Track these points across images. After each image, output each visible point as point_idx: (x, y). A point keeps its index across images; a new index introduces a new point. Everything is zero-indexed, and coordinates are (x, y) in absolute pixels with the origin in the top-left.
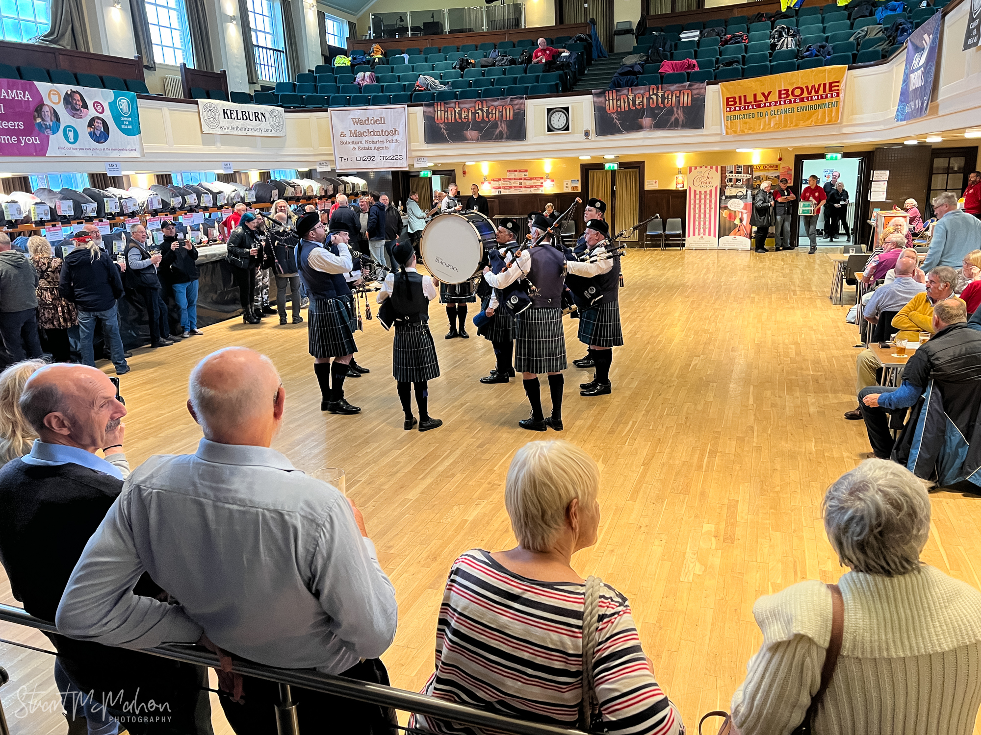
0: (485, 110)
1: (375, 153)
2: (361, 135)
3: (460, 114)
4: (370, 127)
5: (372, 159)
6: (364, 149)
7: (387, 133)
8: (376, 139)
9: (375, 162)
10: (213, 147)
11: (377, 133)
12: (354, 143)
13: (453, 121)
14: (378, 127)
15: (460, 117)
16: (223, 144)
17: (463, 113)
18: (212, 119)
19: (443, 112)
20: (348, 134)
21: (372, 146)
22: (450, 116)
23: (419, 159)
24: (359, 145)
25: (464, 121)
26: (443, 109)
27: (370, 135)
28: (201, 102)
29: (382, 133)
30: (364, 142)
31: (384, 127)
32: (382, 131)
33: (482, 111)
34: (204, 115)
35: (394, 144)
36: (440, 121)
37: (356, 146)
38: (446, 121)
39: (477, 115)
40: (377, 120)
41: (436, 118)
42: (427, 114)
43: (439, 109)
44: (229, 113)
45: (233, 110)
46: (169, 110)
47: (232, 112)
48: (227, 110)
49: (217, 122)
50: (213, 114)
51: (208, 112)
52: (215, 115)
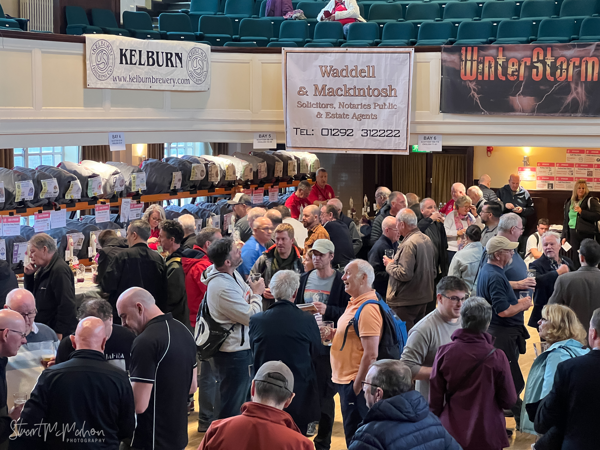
0: (549, 62)
1: (354, 124)
2: (333, 93)
3: (505, 68)
4: (350, 82)
5: (347, 133)
6: (334, 116)
7: (376, 93)
8: (357, 101)
9: (351, 139)
10: (99, 110)
11: (359, 92)
12: (320, 105)
13: (492, 78)
14: (362, 83)
15: (505, 73)
16: (115, 103)
17: (510, 65)
18: (102, 66)
19: (475, 63)
20: (311, 91)
21: (350, 112)
22: (486, 69)
23: (428, 137)
24: (329, 109)
25: (511, 79)
26: (475, 58)
27: (347, 93)
28: (90, 39)
29: (368, 92)
30: (336, 105)
31: (373, 83)
32: (369, 89)
33: (544, 63)
34: (92, 59)
35: (386, 112)
36: (468, 77)
37: (323, 111)
38: (480, 78)
39: (534, 71)
40: (362, 71)
41: (463, 71)
42: (447, 65)
43: (469, 58)
44: (128, 54)
45: (135, 51)
46: (43, 52)
47: (133, 53)
48: (126, 50)
49: (109, 70)
50: (105, 57)
51: (98, 54)
52: (108, 59)
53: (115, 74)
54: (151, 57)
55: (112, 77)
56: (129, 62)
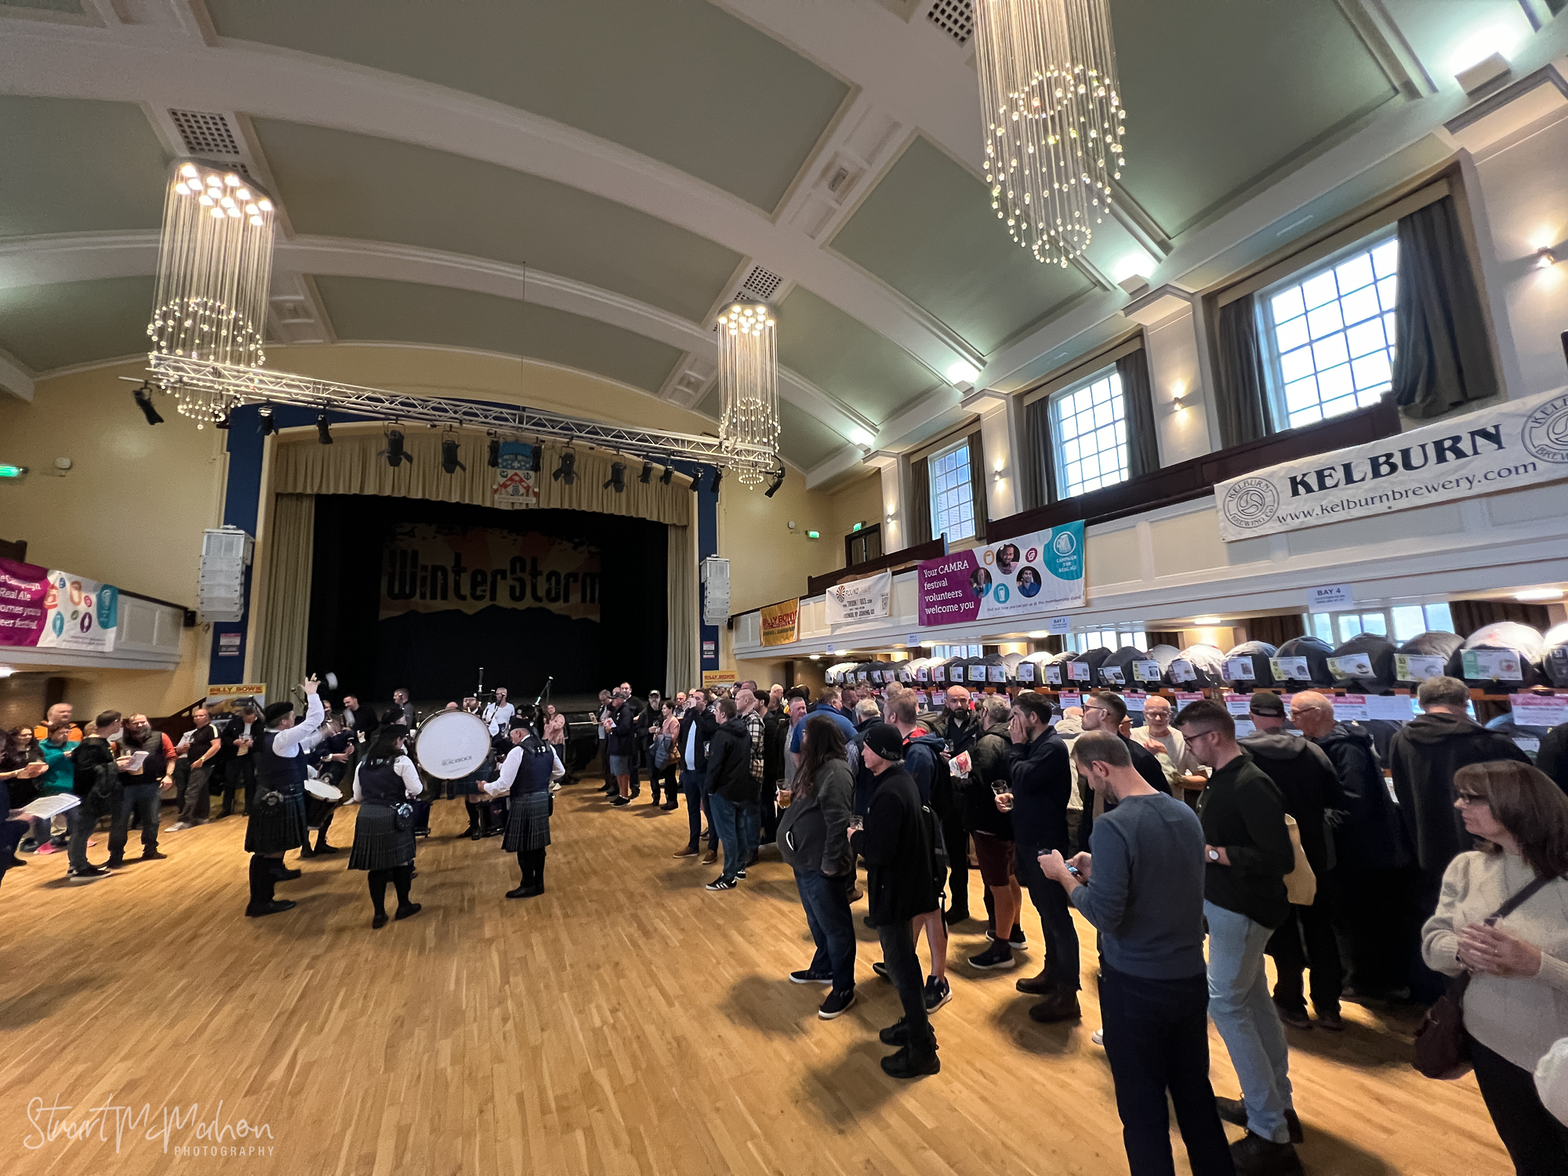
10: (1261, 563)
18: (1252, 510)
28: (1223, 486)
34: (1230, 508)
44: (1313, 481)
45: (1333, 468)
46: (1151, 522)
47: (1326, 473)
48: (1304, 475)
49: (1268, 510)
50: (1255, 498)
51: (1241, 498)
52: (1262, 498)
53: (1280, 513)
54: (1386, 462)
55: (1275, 517)
56: (1315, 487)
